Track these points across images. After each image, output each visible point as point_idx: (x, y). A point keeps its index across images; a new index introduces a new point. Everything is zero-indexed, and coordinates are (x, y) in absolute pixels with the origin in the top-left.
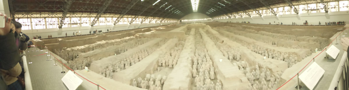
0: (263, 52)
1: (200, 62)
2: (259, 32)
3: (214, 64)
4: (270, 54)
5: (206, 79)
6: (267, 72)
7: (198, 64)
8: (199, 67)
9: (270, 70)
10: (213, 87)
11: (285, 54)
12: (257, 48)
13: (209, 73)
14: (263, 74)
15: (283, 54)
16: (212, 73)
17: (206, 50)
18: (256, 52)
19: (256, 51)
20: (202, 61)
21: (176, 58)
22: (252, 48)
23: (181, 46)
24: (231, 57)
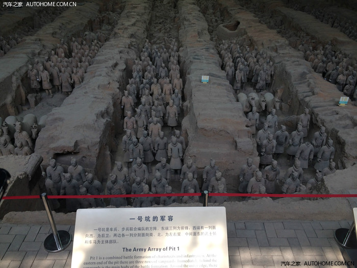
10: (162, 146)
16: (173, 110)
17: (173, 45)
23: (105, 27)
24: (240, 76)
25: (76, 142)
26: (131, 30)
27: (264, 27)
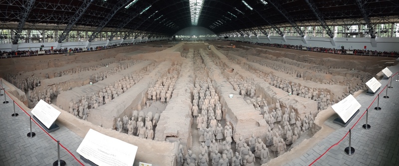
0: (285, 86)
1: (202, 95)
2: (279, 58)
3: (222, 99)
4: (295, 89)
5: (210, 120)
6: (292, 113)
7: (199, 98)
8: (201, 103)
9: (296, 110)
11: (314, 91)
12: (277, 81)
13: (215, 112)
14: (286, 116)
15: (311, 90)
16: (219, 112)
17: (209, 81)
18: (276, 86)
19: (275, 84)
20: (205, 95)
21: (171, 89)
22: (270, 80)
23: (175, 72)
24: (243, 92)
25: (178, 131)
26: (189, 74)
27: (244, 70)
